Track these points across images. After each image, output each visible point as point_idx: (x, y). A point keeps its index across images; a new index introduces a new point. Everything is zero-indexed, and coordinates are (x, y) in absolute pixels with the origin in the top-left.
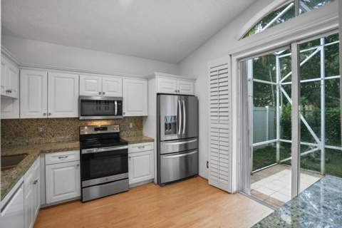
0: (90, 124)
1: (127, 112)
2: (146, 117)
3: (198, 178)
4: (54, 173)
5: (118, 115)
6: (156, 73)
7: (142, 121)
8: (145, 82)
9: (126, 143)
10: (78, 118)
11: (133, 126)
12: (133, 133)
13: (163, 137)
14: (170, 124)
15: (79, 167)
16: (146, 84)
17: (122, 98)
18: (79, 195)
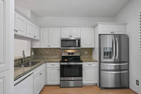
0: (66, 51)
1: (83, 45)
2: (94, 48)
3: (129, 89)
4: (50, 71)
5: (78, 47)
6: (98, 23)
7: (92, 50)
8: (93, 29)
9: (82, 62)
10: (60, 48)
11: (87, 53)
12: (87, 57)
13: (103, 60)
14: (107, 53)
15: (60, 70)
16: (93, 31)
17: (80, 38)
18: (59, 83)
